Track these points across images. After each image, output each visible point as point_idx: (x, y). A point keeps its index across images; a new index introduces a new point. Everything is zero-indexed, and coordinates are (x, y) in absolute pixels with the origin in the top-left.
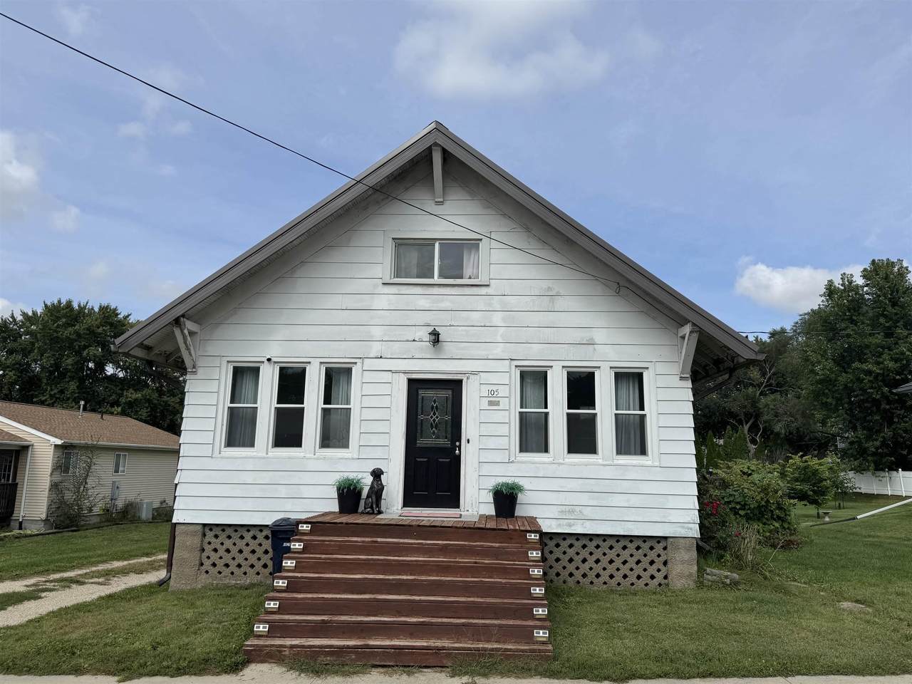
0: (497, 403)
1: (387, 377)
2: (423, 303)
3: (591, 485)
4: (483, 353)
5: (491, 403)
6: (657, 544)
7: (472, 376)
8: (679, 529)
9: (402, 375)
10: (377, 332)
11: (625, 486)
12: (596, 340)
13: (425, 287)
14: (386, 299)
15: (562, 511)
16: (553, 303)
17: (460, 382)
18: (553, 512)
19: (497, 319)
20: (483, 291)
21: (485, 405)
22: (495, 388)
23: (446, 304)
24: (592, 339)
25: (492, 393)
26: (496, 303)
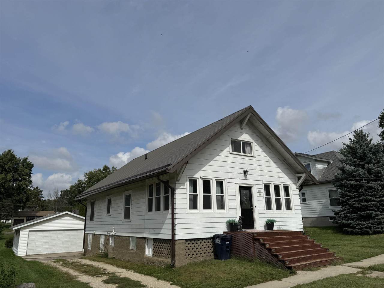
0: (261, 195)
1: (234, 185)
2: (240, 161)
4: (256, 179)
9: (238, 185)
10: (230, 170)
13: (240, 156)
14: (231, 159)
16: (270, 164)
17: (251, 187)
19: (258, 168)
21: (258, 195)
23: (246, 162)
24: (279, 176)
25: (259, 191)
26: (257, 163)
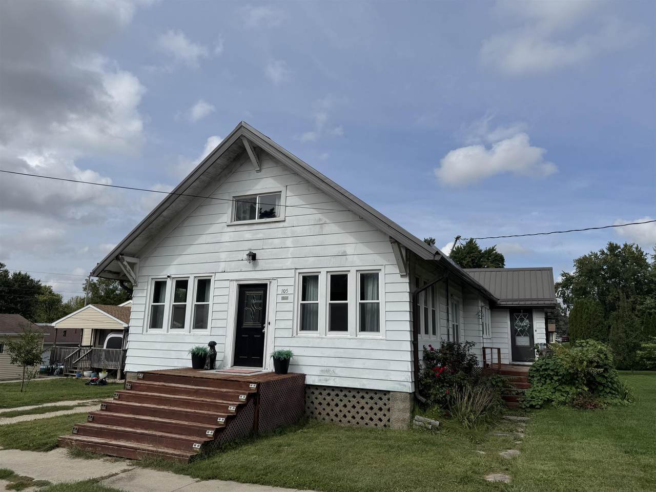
0: (287, 298)
1: (227, 284)
2: (248, 235)
3: (340, 353)
5: (283, 298)
6: (384, 396)
7: (273, 281)
8: (397, 386)
9: (235, 282)
10: (223, 256)
11: (363, 353)
12: (347, 252)
13: (250, 226)
14: (229, 235)
15: (322, 371)
16: (322, 228)
17: (266, 285)
18: (316, 371)
19: (289, 242)
20: (281, 225)
21: (280, 300)
22: (285, 288)
23: (260, 236)
24: (345, 252)
25: (284, 291)
26: (288, 232)
